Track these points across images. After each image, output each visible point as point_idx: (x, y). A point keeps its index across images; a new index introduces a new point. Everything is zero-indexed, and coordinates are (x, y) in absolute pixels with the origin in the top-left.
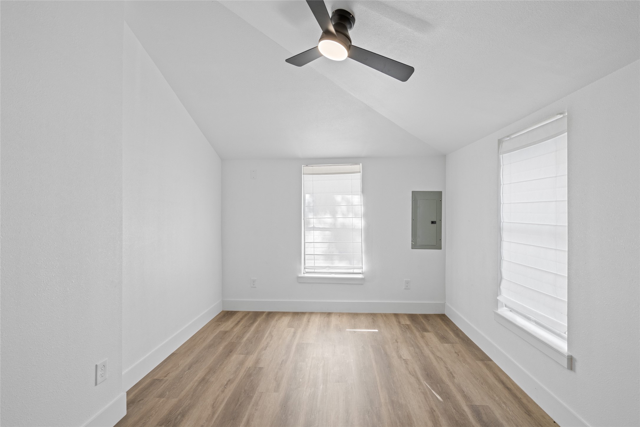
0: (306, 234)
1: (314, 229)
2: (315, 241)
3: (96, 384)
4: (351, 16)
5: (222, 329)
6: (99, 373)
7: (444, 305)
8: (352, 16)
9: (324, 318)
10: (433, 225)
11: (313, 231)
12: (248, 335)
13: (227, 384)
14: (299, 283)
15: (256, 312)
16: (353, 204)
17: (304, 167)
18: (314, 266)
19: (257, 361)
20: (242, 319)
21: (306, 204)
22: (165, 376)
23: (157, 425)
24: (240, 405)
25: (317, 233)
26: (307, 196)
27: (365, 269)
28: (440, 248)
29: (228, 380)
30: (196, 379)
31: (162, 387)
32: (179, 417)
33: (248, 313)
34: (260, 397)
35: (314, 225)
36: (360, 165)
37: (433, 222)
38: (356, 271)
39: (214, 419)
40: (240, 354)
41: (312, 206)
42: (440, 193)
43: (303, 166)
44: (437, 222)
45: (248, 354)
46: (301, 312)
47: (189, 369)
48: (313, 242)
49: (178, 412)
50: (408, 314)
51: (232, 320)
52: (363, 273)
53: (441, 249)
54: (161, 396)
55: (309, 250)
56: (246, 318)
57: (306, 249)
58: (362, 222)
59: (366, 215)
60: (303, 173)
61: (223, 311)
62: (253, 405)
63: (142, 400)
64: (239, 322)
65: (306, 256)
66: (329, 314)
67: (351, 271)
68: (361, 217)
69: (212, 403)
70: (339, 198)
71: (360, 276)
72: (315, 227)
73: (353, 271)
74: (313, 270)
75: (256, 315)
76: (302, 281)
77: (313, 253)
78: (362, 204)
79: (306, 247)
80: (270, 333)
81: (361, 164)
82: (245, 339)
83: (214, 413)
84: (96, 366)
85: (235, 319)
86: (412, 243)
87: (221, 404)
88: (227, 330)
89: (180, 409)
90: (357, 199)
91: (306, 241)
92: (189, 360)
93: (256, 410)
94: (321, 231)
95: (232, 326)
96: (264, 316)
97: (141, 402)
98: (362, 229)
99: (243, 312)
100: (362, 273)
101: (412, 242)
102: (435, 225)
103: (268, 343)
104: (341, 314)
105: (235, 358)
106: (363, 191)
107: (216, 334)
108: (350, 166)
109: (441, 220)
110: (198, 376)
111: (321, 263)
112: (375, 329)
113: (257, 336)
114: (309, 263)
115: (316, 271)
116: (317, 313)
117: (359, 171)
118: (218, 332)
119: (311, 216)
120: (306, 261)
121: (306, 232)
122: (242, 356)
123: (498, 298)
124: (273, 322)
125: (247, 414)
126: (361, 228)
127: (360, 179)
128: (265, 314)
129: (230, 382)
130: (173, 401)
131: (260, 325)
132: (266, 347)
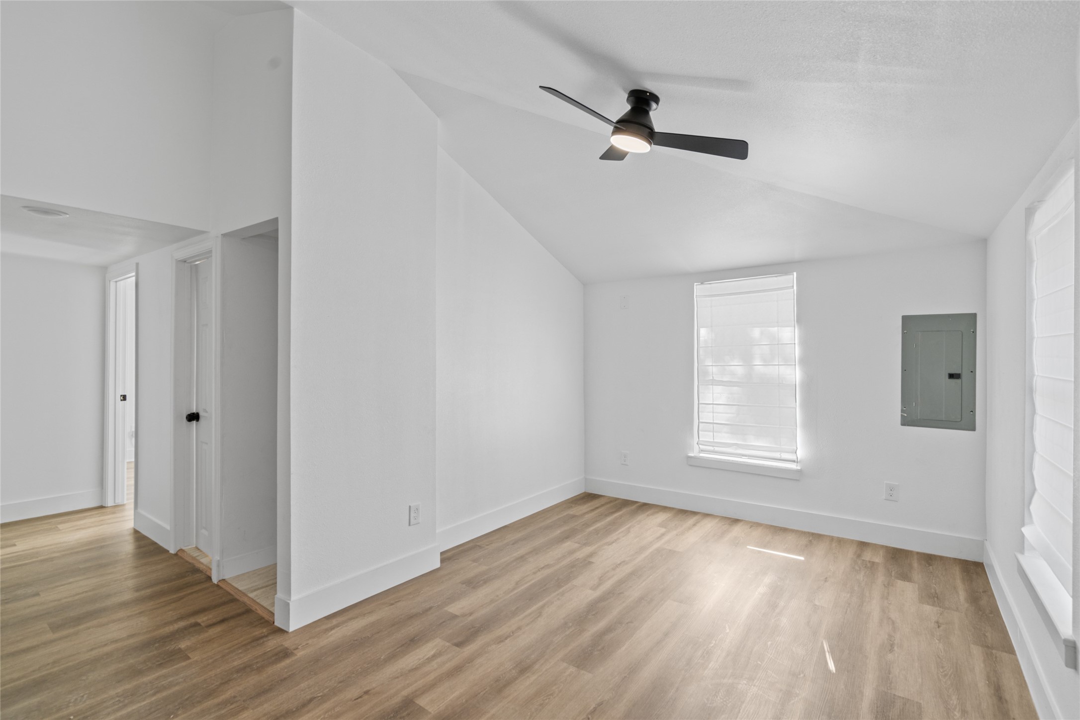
0: (700, 389)
1: (715, 383)
2: (714, 403)
3: (410, 525)
4: (648, 94)
5: (572, 513)
6: (412, 515)
7: (981, 546)
8: (650, 93)
9: (723, 525)
10: (953, 381)
11: (712, 386)
12: (598, 525)
13: (543, 567)
14: (691, 465)
15: (627, 500)
16: (780, 343)
17: (698, 286)
18: (714, 442)
19: (591, 555)
20: (602, 505)
21: (702, 344)
22: (488, 545)
23: (460, 582)
24: (544, 590)
25: (718, 389)
26: (703, 332)
27: (801, 454)
28: (971, 426)
29: (546, 564)
30: (514, 555)
31: (480, 553)
32: (482, 582)
33: (616, 499)
34: (571, 589)
35: (713, 377)
36: (793, 275)
37: (951, 376)
38: (785, 456)
39: (512, 594)
40: (576, 543)
41: (711, 346)
42: (974, 316)
43: (696, 285)
44: (964, 376)
45: (585, 544)
46: (691, 511)
47: (513, 544)
48: (712, 403)
49: (483, 578)
50: (892, 547)
51: (589, 504)
52: (800, 462)
53: (974, 429)
54: (475, 561)
55: (706, 416)
56: (608, 506)
57: (700, 413)
58: (795, 373)
59: (805, 361)
60: (696, 296)
61: (585, 493)
62: (558, 594)
63: (458, 559)
64: (597, 508)
65: (700, 424)
66: (736, 521)
67: (777, 455)
68: (795, 365)
69: (518, 580)
70: (756, 333)
71: (793, 466)
72: (715, 380)
73: (779, 456)
74: (711, 448)
75: (626, 503)
76: (695, 464)
77: (712, 421)
78: (796, 342)
79: (700, 410)
80: (629, 528)
81: (795, 273)
82: (591, 529)
83: (514, 589)
84: (410, 506)
85: (596, 503)
86: (902, 415)
87: (526, 583)
88: (577, 514)
89: (486, 577)
90: (790, 335)
91: (700, 402)
92: (518, 535)
93: (558, 599)
94: (724, 387)
95: (585, 511)
96: (634, 507)
97: (456, 561)
98: (796, 385)
99: (609, 497)
100: (796, 460)
101: (902, 412)
102: (958, 381)
103: (618, 539)
104: (755, 525)
105: (568, 545)
106: (800, 320)
107: (561, 516)
108: (775, 278)
109: (973, 372)
110: (519, 553)
111: (724, 437)
112: (800, 555)
113: (610, 528)
114: (706, 437)
115: (717, 449)
116: (717, 516)
117: (792, 285)
118: (565, 514)
119: (709, 362)
120: (700, 432)
121: (700, 387)
122: (577, 545)
123: (1023, 529)
124: (641, 517)
125: (547, 599)
126: (795, 383)
127: (794, 299)
128: (637, 505)
129: (548, 566)
130: (484, 568)
131: (621, 516)
132: (613, 543)
